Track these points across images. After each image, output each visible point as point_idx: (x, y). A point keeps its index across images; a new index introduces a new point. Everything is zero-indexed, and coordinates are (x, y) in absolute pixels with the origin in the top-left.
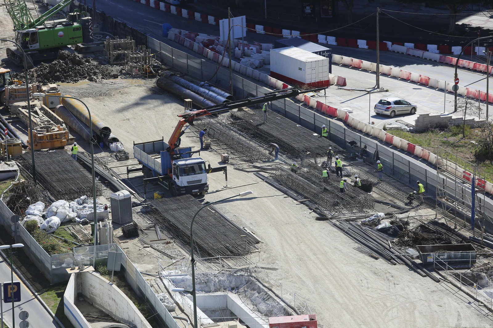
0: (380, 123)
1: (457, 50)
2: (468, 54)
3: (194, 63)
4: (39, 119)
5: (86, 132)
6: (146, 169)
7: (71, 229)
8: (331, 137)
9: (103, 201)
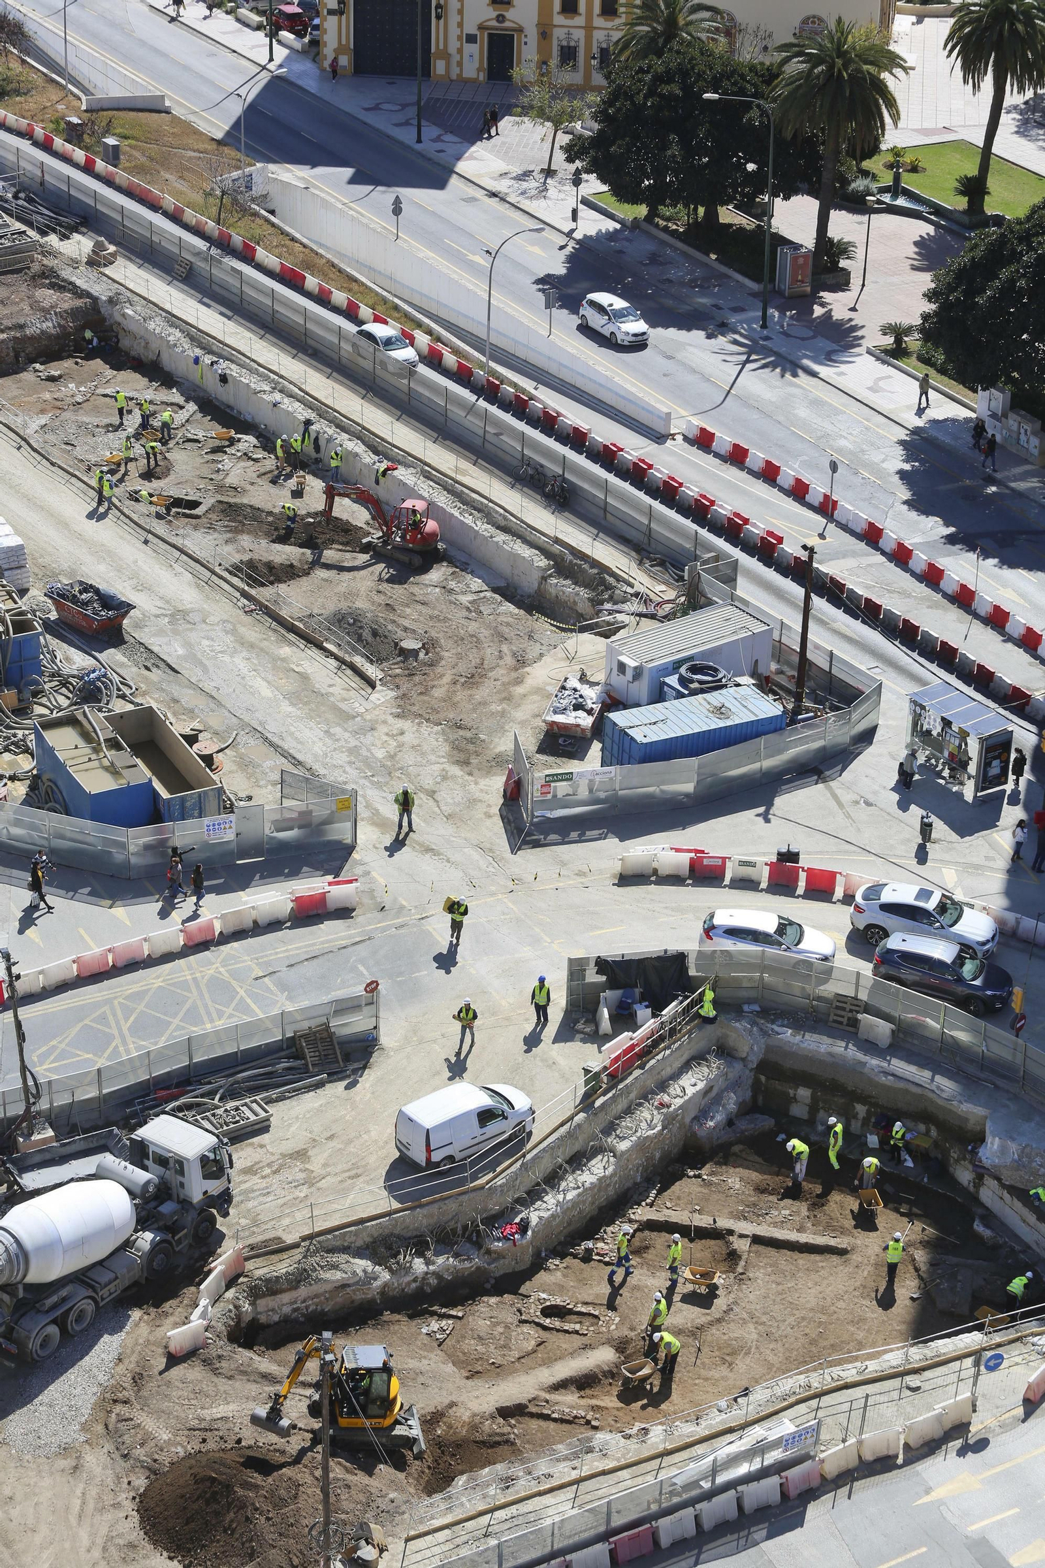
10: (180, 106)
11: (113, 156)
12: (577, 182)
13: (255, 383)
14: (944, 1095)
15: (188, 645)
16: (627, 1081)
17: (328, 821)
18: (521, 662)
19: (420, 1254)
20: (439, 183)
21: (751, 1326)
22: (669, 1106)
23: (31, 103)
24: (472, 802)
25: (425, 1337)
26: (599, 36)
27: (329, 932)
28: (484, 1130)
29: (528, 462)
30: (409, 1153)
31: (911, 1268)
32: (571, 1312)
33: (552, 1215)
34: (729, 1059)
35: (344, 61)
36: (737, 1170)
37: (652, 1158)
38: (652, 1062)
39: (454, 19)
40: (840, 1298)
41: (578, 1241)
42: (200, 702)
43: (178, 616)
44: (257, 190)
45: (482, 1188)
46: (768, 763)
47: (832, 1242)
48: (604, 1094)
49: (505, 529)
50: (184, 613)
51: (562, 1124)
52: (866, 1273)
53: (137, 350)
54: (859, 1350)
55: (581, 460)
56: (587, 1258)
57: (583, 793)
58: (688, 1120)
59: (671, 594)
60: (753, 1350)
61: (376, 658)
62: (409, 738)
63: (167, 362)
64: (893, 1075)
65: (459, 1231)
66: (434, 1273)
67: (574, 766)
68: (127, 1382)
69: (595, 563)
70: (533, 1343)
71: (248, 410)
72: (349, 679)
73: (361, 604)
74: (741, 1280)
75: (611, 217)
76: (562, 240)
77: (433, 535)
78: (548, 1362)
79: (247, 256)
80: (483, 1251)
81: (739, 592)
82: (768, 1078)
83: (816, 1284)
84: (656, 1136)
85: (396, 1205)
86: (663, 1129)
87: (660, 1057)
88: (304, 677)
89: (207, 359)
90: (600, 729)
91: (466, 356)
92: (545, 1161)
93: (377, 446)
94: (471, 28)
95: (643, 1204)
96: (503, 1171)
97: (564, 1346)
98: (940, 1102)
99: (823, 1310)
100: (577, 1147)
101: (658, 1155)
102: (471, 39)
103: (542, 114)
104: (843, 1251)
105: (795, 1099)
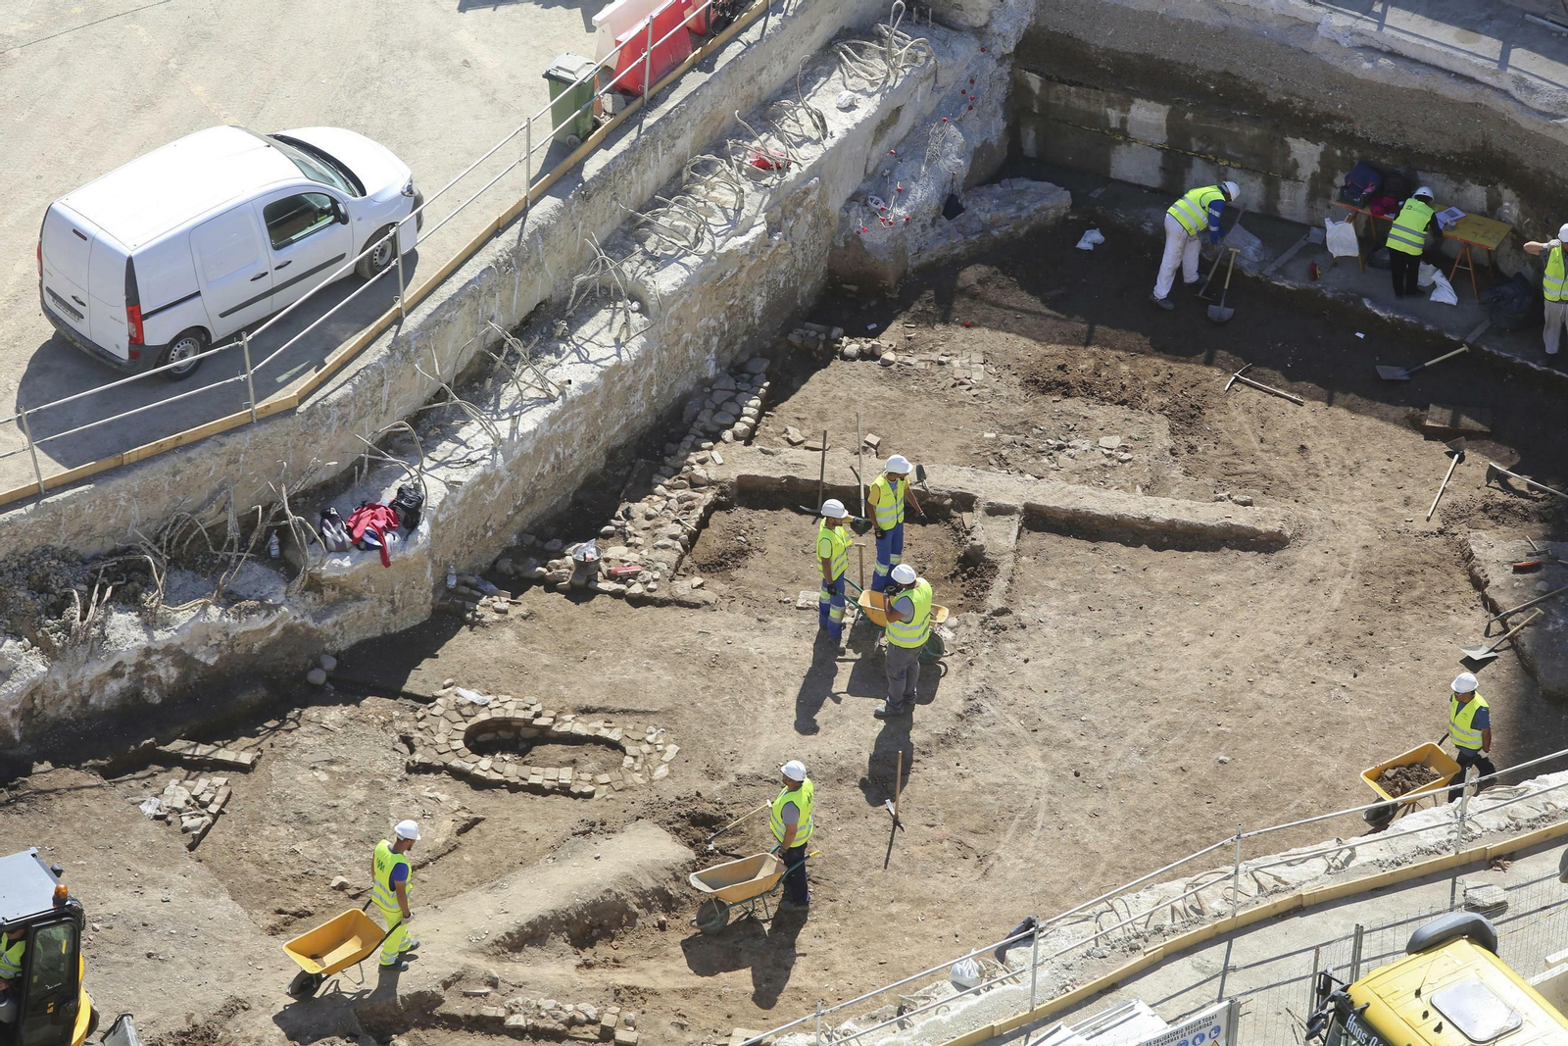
14: (1538, 103)
16: (668, 106)
19: (128, 599)
21: (1032, 753)
22: (783, 168)
25: (153, 825)
28: (286, 254)
30: (81, 327)
31: (1461, 580)
32: (545, 736)
33: (484, 479)
34: (940, 32)
36: (975, 331)
37: (745, 310)
38: (735, 48)
40: (1269, 665)
41: (557, 543)
45: (289, 411)
47: (1242, 518)
48: (607, 142)
51: (498, 230)
52: (1337, 597)
54: (1330, 807)
56: (581, 591)
58: (835, 204)
60: (1041, 817)
64: (1392, 54)
65: (233, 532)
66: (167, 650)
70: (447, 825)
74: (998, 629)
78: (491, 876)
80: (298, 583)
82: (1048, 80)
83: (1202, 632)
84: (752, 251)
85: (53, 469)
86: (771, 231)
87: (752, 35)
92: (455, 331)
95: (728, 435)
96: (344, 364)
97: (533, 829)
98: (1527, 122)
99: (1227, 704)
100: (540, 291)
101: (759, 303)
104: (1268, 544)
105: (1123, 135)
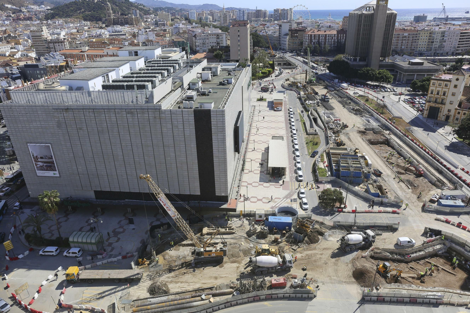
0: (354, 95)
1: (366, 86)
2: (367, 87)
3: (330, 84)
4: (309, 90)
5: (315, 93)
6: (322, 98)
7: (311, 105)
8: (346, 96)
9: (316, 102)
10: (404, 118)
11: (394, 123)
12: (454, 135)
13: (404, 151)
15: (388, 179)
16: (429, 244)
17: (399, 203)
18: (430, 190)
19: (396, 255)
20: (435, 132)
22: (434, 248)
23: (386, 115)
24: (418, 205)
25: (394, 265)
26: (462, 117)
27: (396, 215)
28: (408, 243)
29: (437, 167)
30: (398, 243)
32: (413, 268)
33: (414, 256)
34: (444, 245)
35: (426, 116)
36: (442, 259)
38: (433, 242)
39: (442, 113)
41: (417, 261)
42: (388, 186)
43: (388, 175)
44: (411, 129)
45: (406, 250)
46: (461, 211)
47: (454, 273)
48: (425, 244)
49: (432, 175)
50: (389, 175)
51: (419, 246)
53: (392, 145)
55: (445, 169)
56: (418, 263)
57: (433, 208)
58: (436, 251)
59: (453, 187)
61: (411, 186)
62: (412, 196)
63: (395, 147)
64: (469, 255)
65: (402, 254)
66: (397, 258)
67: (433, 205)
68: (356, 258)
69: (443, 181)
70: (408, 271)
71: (403, 154)
72: (407, 187)
73: (411, 179)
74: (438, 273)
75: (458, 140)
76: (450, 142)
77: (422, 173)
78: (409, 274)
79: (407, 137)
80: (404, 258)
81: (463, 189)
82: (450, 249)
84: (431, 251)
85: (395, 249)
86: (433, 251)
87: (435, 242)
88: (401, 186)
89: (399, 148)
90: (438, 201)
91: (432, 153)
92: (415, 249)
93: (418, 161)
94: (444, 114)
95: (427, 259)
96: (409, 249)
97: (412, 272)
100: (420, 249)
101: (431, 254)
102: (444, 116)
103: (451, 126)
104: (455, 275)
105: (453, 253)
